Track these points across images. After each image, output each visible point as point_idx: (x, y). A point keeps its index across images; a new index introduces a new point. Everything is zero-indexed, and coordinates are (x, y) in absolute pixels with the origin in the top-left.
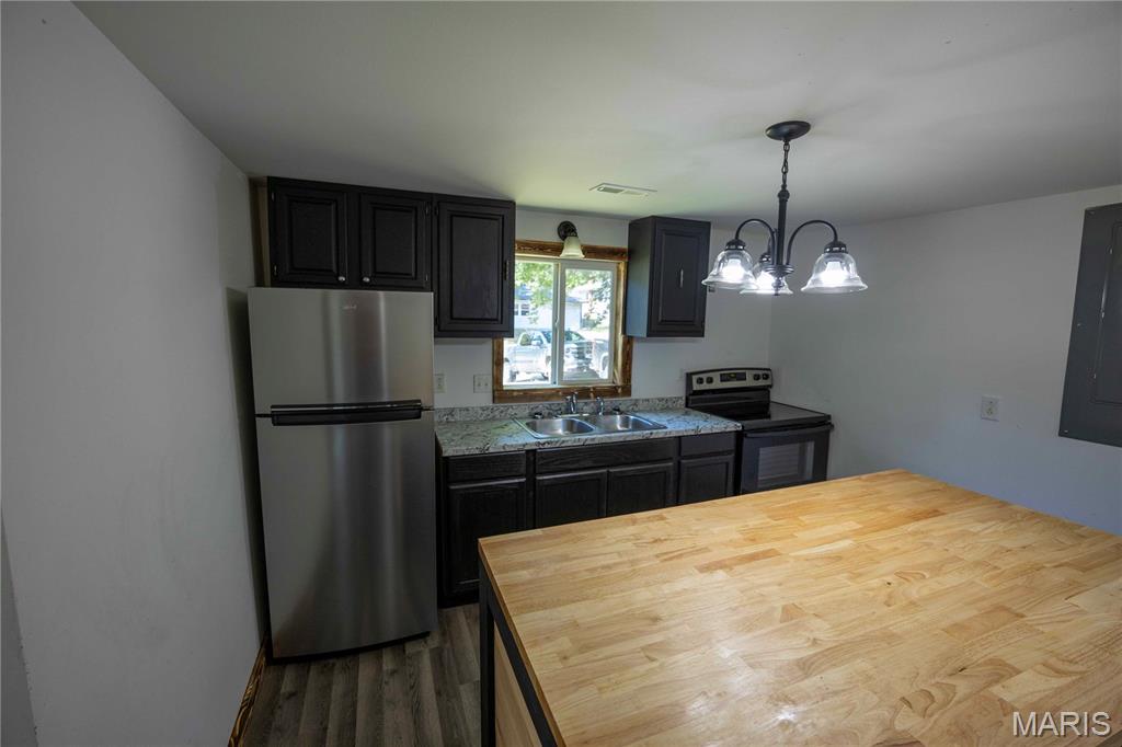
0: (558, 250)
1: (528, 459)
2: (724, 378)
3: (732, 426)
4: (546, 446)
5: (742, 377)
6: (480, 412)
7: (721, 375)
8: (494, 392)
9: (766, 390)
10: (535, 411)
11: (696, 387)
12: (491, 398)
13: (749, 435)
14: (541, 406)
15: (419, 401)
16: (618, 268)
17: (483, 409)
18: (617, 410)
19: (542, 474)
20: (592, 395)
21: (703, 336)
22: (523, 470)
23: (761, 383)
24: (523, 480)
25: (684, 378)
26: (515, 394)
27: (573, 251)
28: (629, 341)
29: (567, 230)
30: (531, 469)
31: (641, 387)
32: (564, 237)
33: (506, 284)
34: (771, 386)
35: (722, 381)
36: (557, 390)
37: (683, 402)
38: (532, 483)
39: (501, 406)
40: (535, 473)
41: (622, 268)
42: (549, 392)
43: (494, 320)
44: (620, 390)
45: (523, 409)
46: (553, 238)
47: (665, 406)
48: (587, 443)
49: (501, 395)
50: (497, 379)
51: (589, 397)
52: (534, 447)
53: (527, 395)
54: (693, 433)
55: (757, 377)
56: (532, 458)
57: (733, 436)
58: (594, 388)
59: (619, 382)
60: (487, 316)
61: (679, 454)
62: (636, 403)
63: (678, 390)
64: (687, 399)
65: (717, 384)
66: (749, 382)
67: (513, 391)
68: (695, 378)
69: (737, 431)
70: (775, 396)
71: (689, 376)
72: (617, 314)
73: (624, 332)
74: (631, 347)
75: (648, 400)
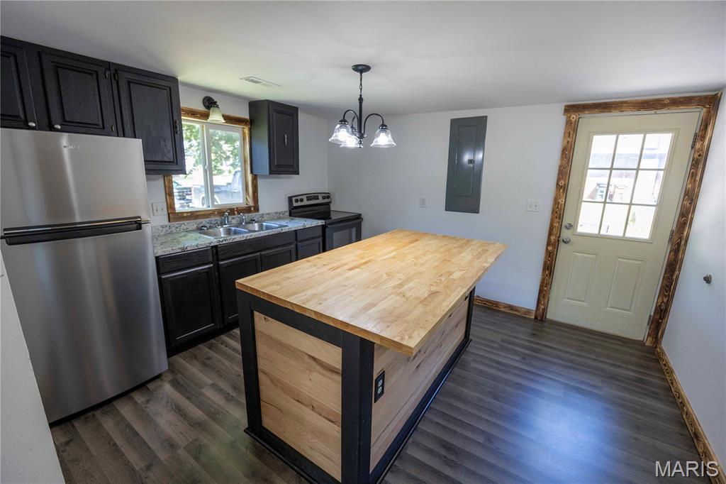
0: (206, 116)
1: (212, 251)
2: (309, 199)
3: (320, 222)
4: (224, 242)
5: (316, 198)
6: (161, 229)
7: (307, 197)
8: (169, 214)
9: (328, 204)
10: (200, 225)
11: (295, 204)
12: (166, 217)
13: (329, 226)
14: (204, 221)
15: (140, 217)
16: (243, 131)
17: (163, 227)
18: (252, 221)
19: (223, 260)
20: (236, 212)
21: (298, 174)
22: (210, 259)
23: (326, 201)
24: (212, 265)
25: (287, 200)
26: (185, 215)
27: (216, 117)
28: (255, 178)
29: (210, 103)
30: (215, 259)
31: (265, 207)
32: (208, 107)
33: (177, 136)
34: (330, 202)
35: (308, 200)
36: (214, 211)
37: (288, 214)
38: (217, 266)
39: (176, 224)
40: (218, 260)
41: (247, 131)
42: (208, 212)
43: (171, 162)
44: (252, 209)
45: (192, 224)
46: (201, 108)
47: (278, 216)
48: (248, 238)
49: (173, 216)
50: (171, 206)
51: (234, 214)
52: (216, 244)
53: (194, 215)
54: (302, 228)
55: (324, 198)
56: (215, 252)
57: (321, 228)
58: (237, 208)
59: (251, 204)
60: (166, 159)
61: (296, 240)
62: (262, 216)
63: (284, 207)
64: (290, 212)
65: (306, 202)
66: (320, 201)
67: (184, 213)
68: (294, 199)
69: (323, 225)
70: (332, 208)
71: (290, 199)
72: (245, 161)
73: (252, 172)
74: (257, 181)
75: (269, 214)
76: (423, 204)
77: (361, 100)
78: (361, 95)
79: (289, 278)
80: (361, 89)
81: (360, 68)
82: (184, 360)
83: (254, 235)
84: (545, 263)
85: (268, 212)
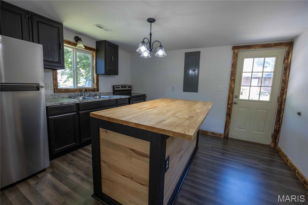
0: (75, 45)
3: (128, 97)
4: (82, 102)
5: (125, 87)
6: (50, 96)
7: (121, 86)
8: (54, 89)
9: (130, 90)
10: (70, 96)
11: (116, 89)
12: (53, 91)
13: (132, 98)
14: (72, 94)
15: (39, 84)
16: (93, 54)
18: (96, 95)
19: (81, 111)
20: (88, 91)
21: (118, 75)
22: (75, 110)
23: (130, 89)
24: (76, 113)
25: (112, 87)
26: (63, 90)
27: (80, 45)
28: (98, 75)
29: (77, 39)
30: (78, 110)
31: (101, 90)
32: (77, 41)
33: (61, 51)
34: (132, 89)
35: (122, 88)
36: (77, 89)
37: (112, 93)
38: (79, 114)
39: (58, 94)
40: (79, 111)
41: (94, 54)
42: (74, 90)
43: (57, 62)
44: (96, 90)
45: (67, 95)
46: (74, 41)
47: (108, 94)
48: (94, 101)
49: (57, 90)
50: (56, 86)
51: (87, 92)
52: (78, 102)
53: (67, 91)
54: (120, 98)
55: (129, 87)
56: (77, 106)
57: (128, 99)
58: (89, 89)
59: (95, 87)
60: (54, 61)
61: (117, 104)
62: (101, 93)
63: (111, 90)
64: (113, 92)
65: (120, 89)
66: (127, 88)
67: (62, 89)
68: (115, 87)
69: (129, 98)
70: (132, 92)
71: (114, 87)
72: (93, 68)
73: (96, 73)
74: (98, 77)
75: (104, 93)
76: (173, 89)
77: (151, 34)
78: (151, 32)
79: (118, 112)
80: (151, 30)
81: (150, 20)
82: (59, 162)
83: (97, 100)
84: (227, 113)
85: (103, 92)
